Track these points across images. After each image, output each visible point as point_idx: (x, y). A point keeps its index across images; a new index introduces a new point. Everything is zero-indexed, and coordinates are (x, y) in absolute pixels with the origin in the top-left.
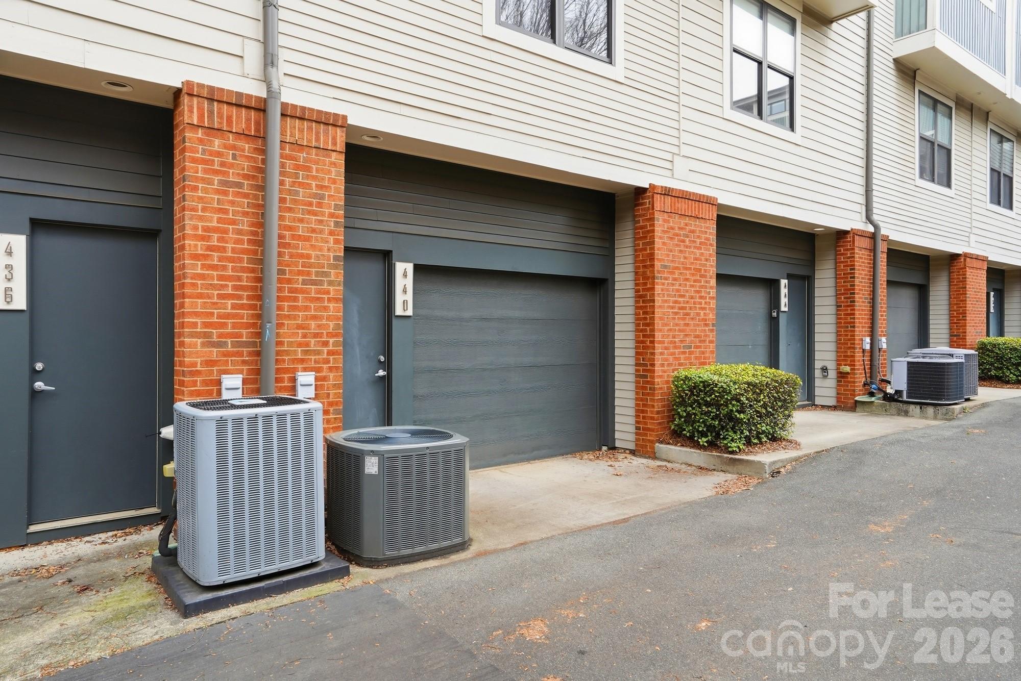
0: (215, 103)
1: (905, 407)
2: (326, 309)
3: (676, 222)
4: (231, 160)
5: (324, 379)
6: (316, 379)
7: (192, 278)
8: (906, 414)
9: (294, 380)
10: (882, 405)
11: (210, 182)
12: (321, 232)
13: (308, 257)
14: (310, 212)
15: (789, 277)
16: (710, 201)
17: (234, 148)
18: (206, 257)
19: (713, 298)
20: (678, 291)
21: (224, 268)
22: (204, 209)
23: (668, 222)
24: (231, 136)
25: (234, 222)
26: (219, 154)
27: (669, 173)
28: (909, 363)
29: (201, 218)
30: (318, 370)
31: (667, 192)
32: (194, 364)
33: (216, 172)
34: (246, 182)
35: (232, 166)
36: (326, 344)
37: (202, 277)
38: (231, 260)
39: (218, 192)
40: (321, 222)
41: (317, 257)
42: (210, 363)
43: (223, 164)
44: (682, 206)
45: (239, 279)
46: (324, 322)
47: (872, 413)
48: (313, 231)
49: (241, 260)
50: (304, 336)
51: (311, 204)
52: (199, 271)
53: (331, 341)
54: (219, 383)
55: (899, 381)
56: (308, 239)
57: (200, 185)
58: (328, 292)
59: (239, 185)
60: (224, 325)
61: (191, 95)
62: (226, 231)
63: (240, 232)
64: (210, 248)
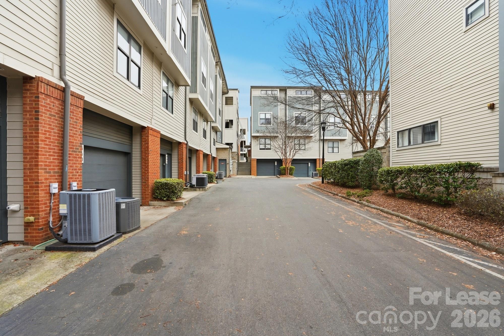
0: (48, 86)
1: (195, 189)
2: (77, 160)
3: (153, 137)
4: (52, 107)
6: (77, 184)
7: (41, 148)
8: (196, 190)
10: (190, 189)
11: (46, 114)
12: (77, 134)
13: (73, 143)
14: (74, 128)
15: (168, 154)
16: (159, 132)
17: (53, 103)
18: (45, 141)
20: (153, 157)
21: (50, 145)
22: (45, 124)
23: (151, 137)
24: (52, 98)
25: (53, 129)
26: (49, 104)
27: (150, 123)
28: (196, 178)
29: (44, 127)
30: (76, 181)
31: (152, 129)
32: (42, 180)
33: (48, 111)
34: (57, 115)
35: (53, 109)
36: (78, 172)
37: (44, 148)
38: (52, 142)
39: (49, 118)
40: (76, 131)
41: (76, 143)
42: (46, 179)
43: (50, 108)
44: (154, 133)
45: (54, 149)
46: (77, 165)
47: (188, 191)
48: (75, 134)
49: (55, 143)
50: (72, 170)
51: (74, 125)
52: (43, 146)
53: (79, 171)
54: (49, 186)
55: (194, 182)
57: (44, 115)
58: (78, 155)
59: (55, 116)
60: (50, 166)
61: (41, 82)
62: (51, 132)
63: (55, 133)
64: (46, 138)
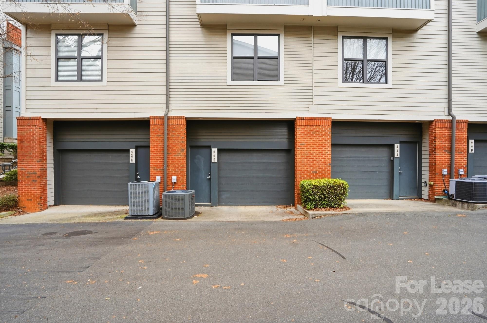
0: (156, 119)
1: (455, 202)
2: (180, 162)
3: (308, 129)
4: (159, 131)
5: (180, 178)
6: (177, 178)
7: (151, 156)
8: (455, 206)
9: (172, 178)
10: (446, 201)
11: (155, 136)
12: (179, 144)
13: (176, 150)
14: (176, 140)
15: (401, 143)
16: (327, 119)
17: (160, 128)
18: (154, 152)
19: (330, 154)
20: (309, 152)
21: (158, 154)
22: (154, 142)
23: (304, 129)
24: (159, 125)
25: (159, 144)
26: (156, 130)
27: (308, 112)
28: (456, 182)
29: (153, 144)
30: (177, 176)
31: (303, 119)
32: (152, 174)
33: (156, 134)
34: (162, 135)
35: (159, 132)
36: (180, 170)
37: (153, 156)
38: (159, 152)
39: (156, 138)
40: (178, 142)
41: (178, 150)
42: (155, 174)
43: (157, 132)
44: (312, 122)
45: (161, 156)
46: (179, 165)
48: (177, 144)
49: (161, 152)
50: (175, 168)
51: (176, 138)
52: (153, 155)
53: (181, 169)
54: (156, 178)
55: (452, 191)
56: (175, 146)
57: (153, 137)
58: (180, 158)
59: (160, 136)
60: (157, 166)
61: (151, 119)
62: (158, 146)
63: (161, 146)
64: (155, 150)
